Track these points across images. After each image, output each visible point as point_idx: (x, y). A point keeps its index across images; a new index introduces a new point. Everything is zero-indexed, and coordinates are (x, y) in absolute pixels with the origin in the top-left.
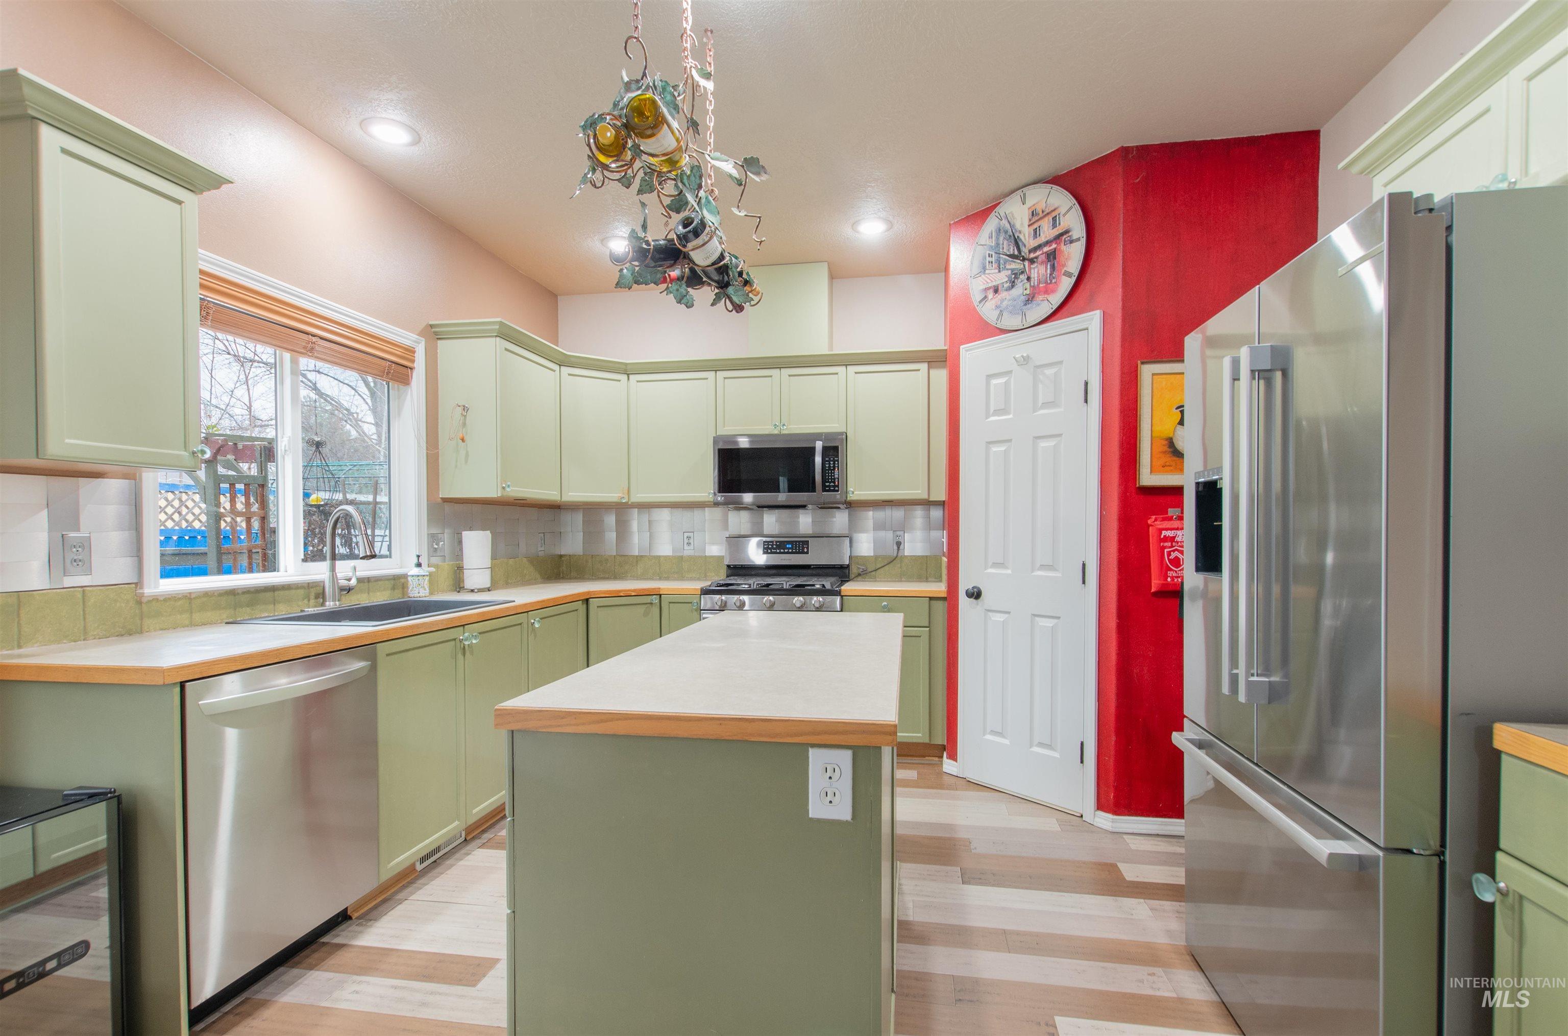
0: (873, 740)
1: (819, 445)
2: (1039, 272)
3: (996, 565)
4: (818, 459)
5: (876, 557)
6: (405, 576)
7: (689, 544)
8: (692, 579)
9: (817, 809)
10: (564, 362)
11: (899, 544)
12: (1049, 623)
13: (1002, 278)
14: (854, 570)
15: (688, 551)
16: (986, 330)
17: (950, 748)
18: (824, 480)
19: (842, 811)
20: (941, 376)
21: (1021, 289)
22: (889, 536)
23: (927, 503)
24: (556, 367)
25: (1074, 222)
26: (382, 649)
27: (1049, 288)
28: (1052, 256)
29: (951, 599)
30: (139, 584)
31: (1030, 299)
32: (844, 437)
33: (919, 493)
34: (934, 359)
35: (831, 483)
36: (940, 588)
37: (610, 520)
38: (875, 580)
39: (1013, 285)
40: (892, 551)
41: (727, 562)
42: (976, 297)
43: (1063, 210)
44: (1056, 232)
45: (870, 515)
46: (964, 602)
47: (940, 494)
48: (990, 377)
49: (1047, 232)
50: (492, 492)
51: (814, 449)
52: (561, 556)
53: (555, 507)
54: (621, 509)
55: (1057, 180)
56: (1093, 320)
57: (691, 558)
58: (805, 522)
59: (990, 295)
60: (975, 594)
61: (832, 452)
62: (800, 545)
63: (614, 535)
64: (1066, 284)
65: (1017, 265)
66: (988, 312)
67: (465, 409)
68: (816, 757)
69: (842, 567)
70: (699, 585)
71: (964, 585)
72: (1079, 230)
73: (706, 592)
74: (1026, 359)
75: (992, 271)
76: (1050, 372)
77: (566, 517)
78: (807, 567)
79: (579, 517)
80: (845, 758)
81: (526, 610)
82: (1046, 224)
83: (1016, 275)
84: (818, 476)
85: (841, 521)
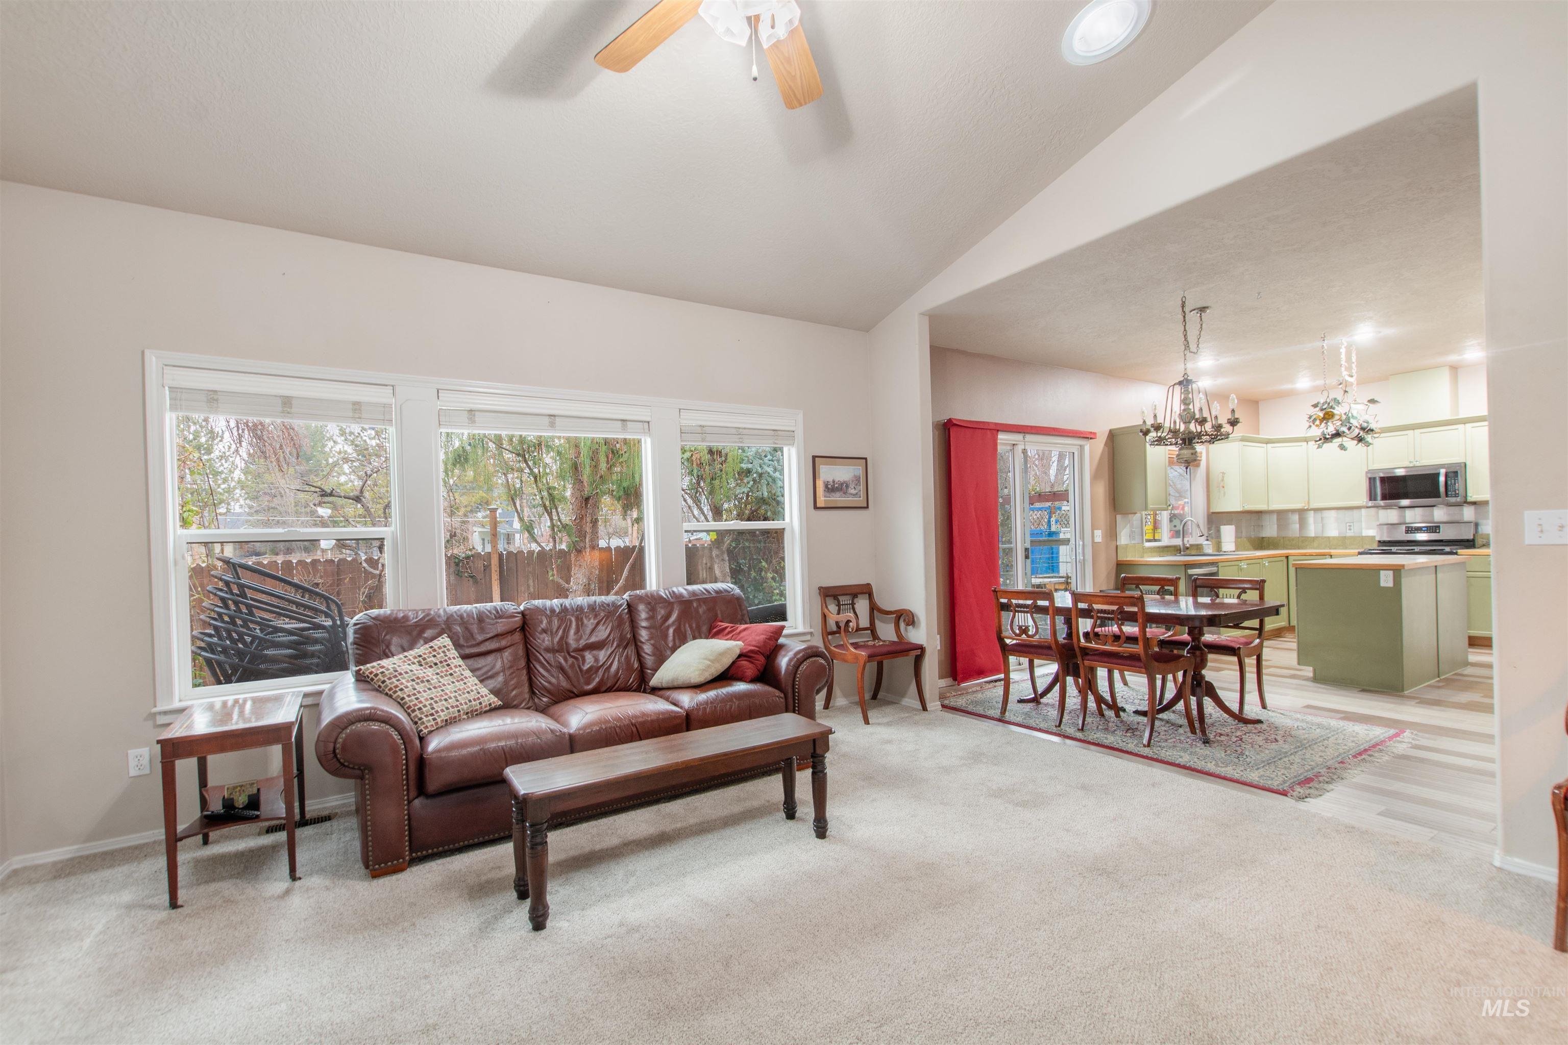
0: (1399, 568)
1: (1439, 472)
4: (1441, 480)
6: (1201, 545)
7: (1350, 529)
8: (1352, 549)
9: (1383, 584)
10: (1268, 442)
14: (1478, 542)
15: (1350, 534)
18: (1452, 491)
19: (1391, 584)
24: (1264, 445)
26: (1220, 564)
30: (1143, 543)
32: (1463, 465)
37: (1296, 517)
41: (1378, 539)
50: (1239, 508)
51: (1438, 475)
52: (1263, 538)
53: (1260, 513)
54: (1302, 512)
57: (1351, 538)
58: (1438, 515)
61: (1453, 476)
62: (1435, 529)
63: (1298, 526)
67: (1223, 473)
68: (1382, 572)
69: (1468, 541)
70: (1357, 551)
73: (1359, 553)
77: (1266, 517)
78: (1441, 541)
79: (1275, 517)
80: (1391, 573)
81: (1261, 558)
84: (1442, 489)
85: (1468, 513)
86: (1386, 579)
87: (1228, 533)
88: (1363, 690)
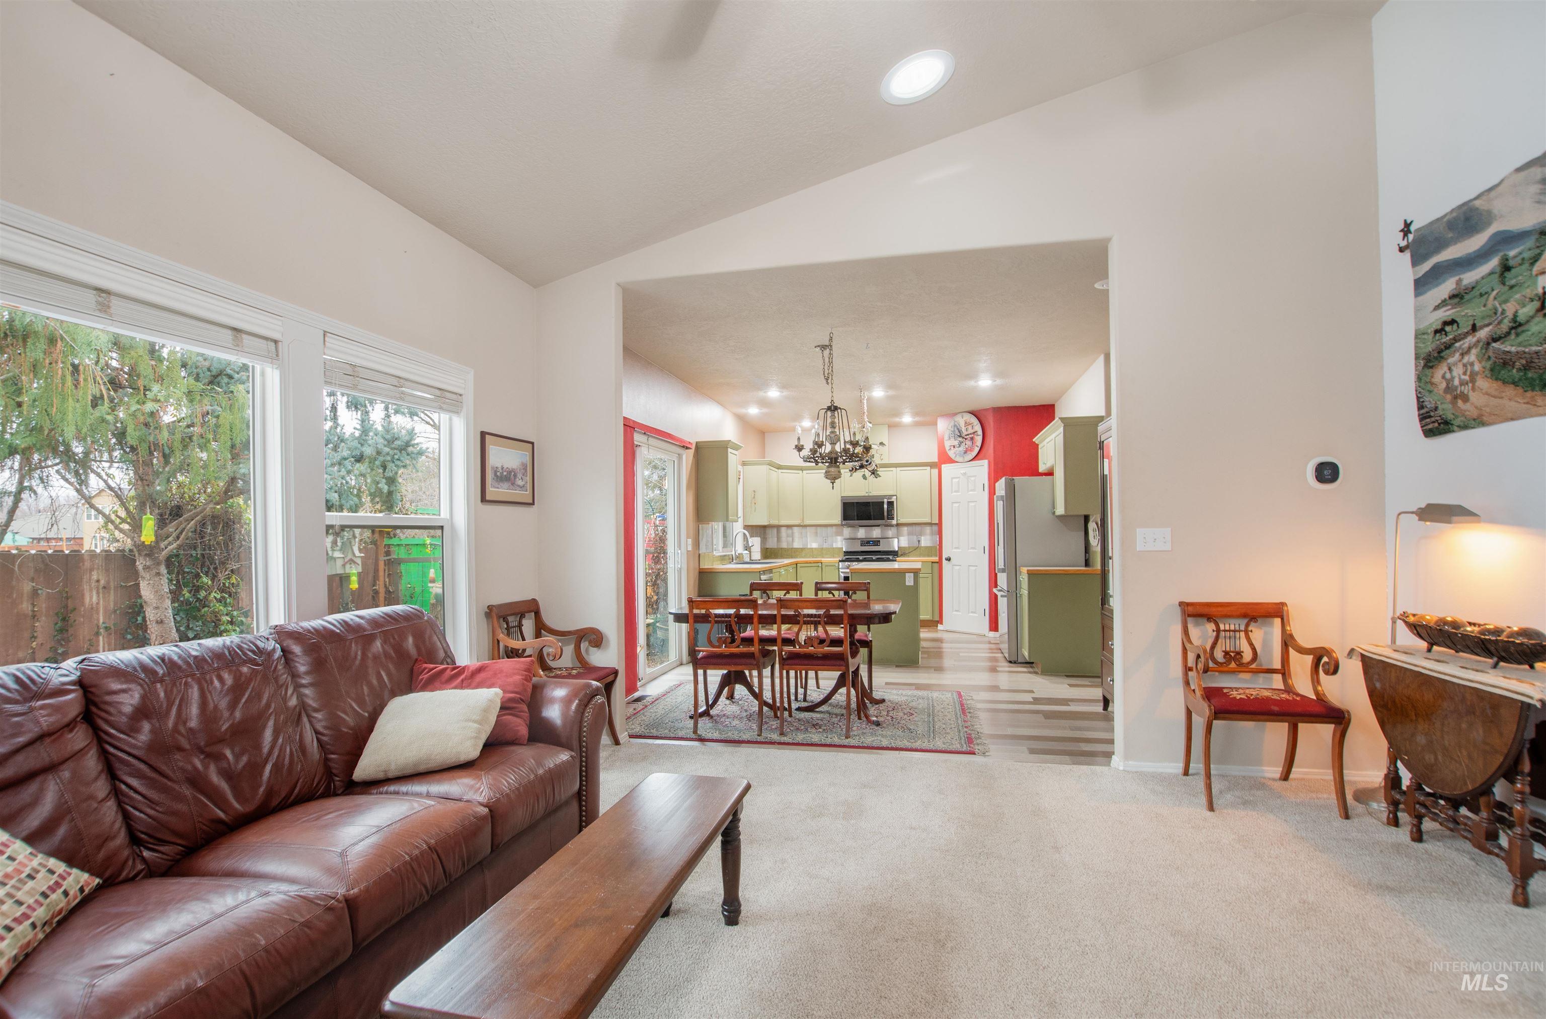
0: (917, 571)
1: (885, 501)
2: (969, 443)
3: (956, 548)
4: (885, 506)
5: (909, 547)
7: (824, 543)
9: (907, 584)
10: (780, 467)
11: (919, 541)
12: (973, 568)
13: (956, 443)
14: (900, 553)
15: (825, 547)
16: (951, 461)
17: (940, 621)
18: (888, 515)
19: (912, 584)
20: (935, 472)
21: (962, 448)
22: (915, 538)
23: (931, 524)
25: (978, 428)
27: (971, 450)
28: (972, 439)
29: (940, 562)
31: (966, 452)
32: (896, 497)
33: (927, 520)
34: (932, 465)
35: (890, 516)
36: (936, 559)
37: (783, 532)
38: (909, 556)
39: (960, 446)
40: (916, 544)
41: (844, 549)
42: (947, 448)
43: (975, 424)
44: (972, 431)
45: (905, 529)
46: (944, 562)
47: (936, 521)
48: (952, 478)
49: (970, 431)
50: (759, 522)
51: (883, 503)
55: (972, 413)
56: (985, 462)
57: (826, 549)
58: (876, 533)
59: (952, 448)
60: (949, 559)
61: (891, 504)
62: (876, 542)
64: (977, 450)
65: (961, 439)
66: (951, 454)
67: (755, 491)
68: (907, 575)
69: (894, 552)
70: (837, 559)
71: (944, 556)
72: (980, 432)
73: (840, 561)
74: (965, 474)
75: (952, 439)
76: (973, 479)
77: (769, 531)
78: (879, 551)
79: (775, 530)
80: (912, 574)
81: (788, 565)
82: (970, 427)
83: (961, 443)
84: (886, 514)
85: (890, 532)
86: (909, 580)
87: (756, 542)
88: (897, 666)
